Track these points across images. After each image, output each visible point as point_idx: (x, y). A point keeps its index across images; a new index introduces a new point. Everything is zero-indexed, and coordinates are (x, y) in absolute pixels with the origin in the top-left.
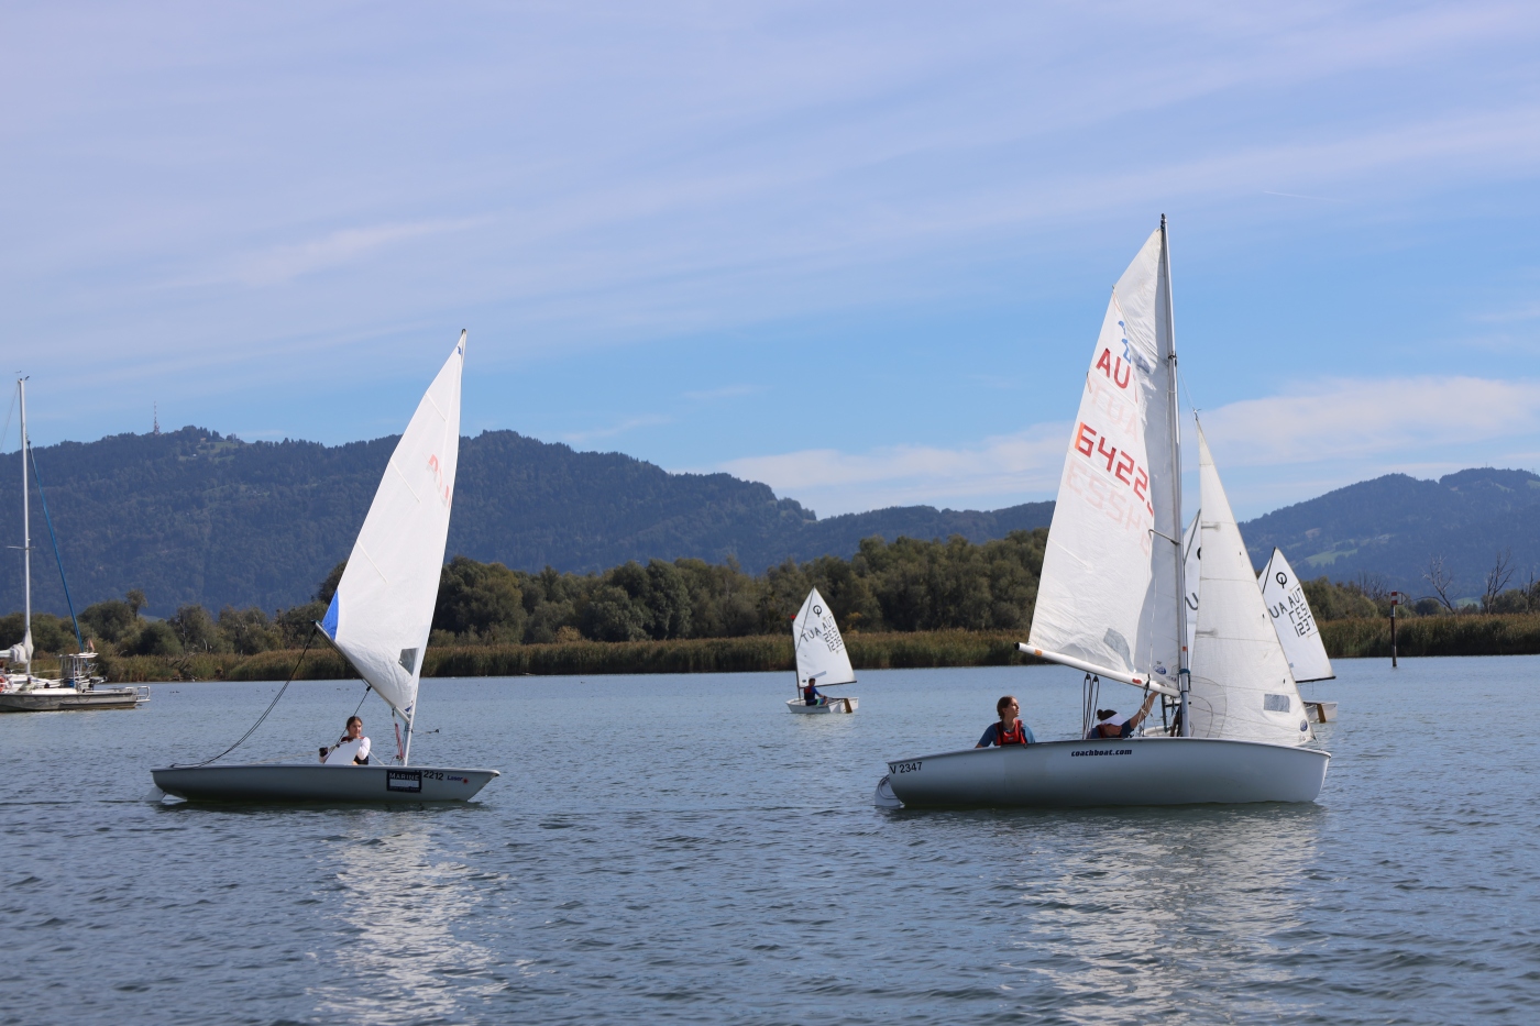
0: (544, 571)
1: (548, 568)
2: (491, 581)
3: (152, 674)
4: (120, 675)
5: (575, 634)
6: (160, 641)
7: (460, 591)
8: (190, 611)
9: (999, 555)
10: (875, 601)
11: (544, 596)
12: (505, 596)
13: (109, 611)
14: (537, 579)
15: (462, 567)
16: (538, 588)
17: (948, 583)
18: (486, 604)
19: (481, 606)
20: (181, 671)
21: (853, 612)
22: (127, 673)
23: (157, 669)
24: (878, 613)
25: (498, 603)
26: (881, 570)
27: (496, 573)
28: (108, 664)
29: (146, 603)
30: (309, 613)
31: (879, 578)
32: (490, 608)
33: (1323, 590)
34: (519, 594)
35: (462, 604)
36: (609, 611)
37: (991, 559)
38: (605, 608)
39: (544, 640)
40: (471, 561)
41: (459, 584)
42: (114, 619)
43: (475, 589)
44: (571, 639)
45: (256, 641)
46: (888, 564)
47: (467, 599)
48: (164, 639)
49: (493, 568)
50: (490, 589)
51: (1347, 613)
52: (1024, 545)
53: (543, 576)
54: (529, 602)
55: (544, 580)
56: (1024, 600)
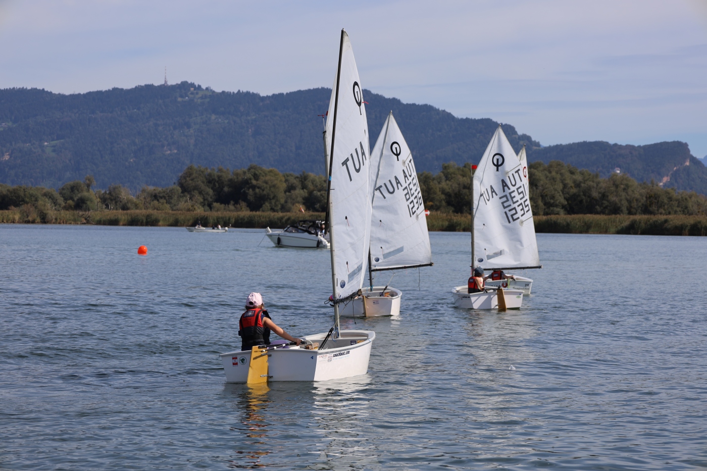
0: (301, 173)
1: (303, 173)
2: (267, 178)
3: (70, 220)
4: (52, 220)
6: (86, 203)
7: (251, 183)
8: (114, 189)
10: (443, 197)
11: (300, 186)
12: (274, 186)
13: (74, 186)
14: (297, 177)
15: (253, 170)
16: (296, 182)
18: (263, 190)
19: (261, 191)
20: (86, 219)
21: (429, 202)
22: (56, 219)
23: (72, 218)
24: (444, 203)
25: (270, 190)
26: (450, 181)
27: (271, 174)
28: (46, 214)
29: (94, 183)
30: (170, 191)
31: (447, 185)
32: (265, 192)
33: (686, 199)
34: (284, 186)
35: (251, 190)
36: (323, 197)
38: (321, 195)
39: (289, 211)
41: (250, 179)
42: (76, 191)
43: (258, 182)
44: (301, 211)
45: (129, 205)
46: (454, 177)
47: (254, 187)
48: (88, 203)
49: (271, 171)
50: (266, 182)
51: (699, 212)
53: (301, 176)
54: (291, 188)
55: (302, 179)
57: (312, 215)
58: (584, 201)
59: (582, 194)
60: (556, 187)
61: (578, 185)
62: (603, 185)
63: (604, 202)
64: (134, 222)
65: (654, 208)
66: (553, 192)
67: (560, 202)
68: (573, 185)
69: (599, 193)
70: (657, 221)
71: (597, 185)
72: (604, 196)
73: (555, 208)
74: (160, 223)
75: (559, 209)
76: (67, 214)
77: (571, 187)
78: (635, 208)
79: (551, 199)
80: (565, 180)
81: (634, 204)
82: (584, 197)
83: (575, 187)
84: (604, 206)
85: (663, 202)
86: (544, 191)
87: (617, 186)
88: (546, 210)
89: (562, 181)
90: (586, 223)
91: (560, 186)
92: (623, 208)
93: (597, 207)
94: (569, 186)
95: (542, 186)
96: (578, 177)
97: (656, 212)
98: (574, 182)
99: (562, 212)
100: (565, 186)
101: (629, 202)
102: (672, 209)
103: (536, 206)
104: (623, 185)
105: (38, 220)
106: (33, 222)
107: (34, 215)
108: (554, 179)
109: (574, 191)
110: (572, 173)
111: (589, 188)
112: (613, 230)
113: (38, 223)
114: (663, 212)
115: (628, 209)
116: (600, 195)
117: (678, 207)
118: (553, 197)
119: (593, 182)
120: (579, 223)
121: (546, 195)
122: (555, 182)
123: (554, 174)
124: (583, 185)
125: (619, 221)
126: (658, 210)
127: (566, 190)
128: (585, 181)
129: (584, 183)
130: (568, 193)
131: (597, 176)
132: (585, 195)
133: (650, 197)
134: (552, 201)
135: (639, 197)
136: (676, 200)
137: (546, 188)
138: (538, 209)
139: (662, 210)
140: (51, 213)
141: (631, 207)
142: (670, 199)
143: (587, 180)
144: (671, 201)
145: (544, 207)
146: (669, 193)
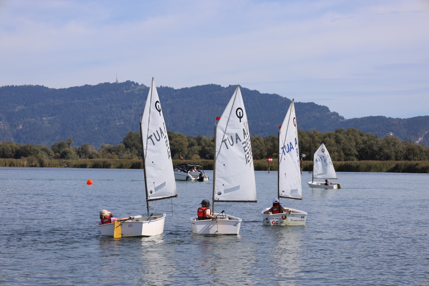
0: (198, 136)
1: (199, 136)
2: (177, 139)
3: (57, 165)
4: (47, 165)
5: (198, 157)
6: (67, 155)
8: (85, 146)
9: (328, 137)
11: (197, 144)
12: (181, 144)
13: (60, 144)
14: (195, 139)
16: (195, 141)
17: (306, 145)
18: (175, 146)
19: (173, 147)
20: (67, 164)
21: (275, 153)
22: (49, 164)
23: (59, 163)
25: (179, 146)
27: (179, 136)
28: (43, 161)
29: (73, 142)
30: (118, 147)
32: (175, 148)
34: (187, 144)
36: (211, 150)
37: (325, 137)
38: (210, 149)
39: (190, 158)
40: (172, 133)
42: (61, 147)
43: (171, 141)
45: (93, 156)
48: (69, 154)
49: (179, 135)
50: (177, 142)
52: (337, 133)
53: (198, 138)
54: (191, 145)
55: (198, 139)
56: (332, 151)
57: (203, 161)
58: (369, 152)
59: (367, 148)
60: (352, 144)
61: (365, 143)
62: (380, 143)
63: (381, 153)
64: (96, 166)
65: (411, 156)
66: (350, 147)
67: (354, 153)
68: (362, 143)
69: (378, 147)
70: (411, 164)
71: (377, 143)
72: (381, 149)
73: (351, 157)
74: (112, 167)
75: (353, 157)
76: (56, 161)
77: (361, 144)
78: (399, 157)
79: (348, 151)
80: (357, 139)
81: (399, 154)
82: (368, 150)
83: (363, 144)
84: (381, 155)
85: (416, 153)
86: (344, 147)
87: (389, 143)
88: (346, 158)
89: (356, 140)
90: (368, 166)
91: (355, 143)
92: (392, 156)
93: (377, 156)
94: (360, 143)
95: (343, 143)
96: (365, 138)
97: (413, 159)
98: (363, 141)
99: (355, 159)
100: (357, 143)
101: (396, 153)
102: (422, 157)
103: (339, 156)
104: (392, 142)
105: (38, 165)
106: (35, 166)
107: (36, 162)
108: (350, 139)
109: (363, 146)
110: (361, 135)
111: (372, 145)
112: (385, 169)
113: (38, 166)
114: (417, 159)
115: (395, 157)
116: (378, 149)
117: (426, 156)
118: (350, 150)
119: (374, 141)
120: (364, 166)
121: (346, 149)
122: (351, 141)
123: (350, 136)
124: (368, 142)
125: (389, 165)
126: (413, 158)
127: (358, 146)
128: (369, 140)
129: (369, 142)
130: (359, 148)
131: (376, 137)
132: (369, 149)
133: (409, 150)
134: (349, 152)
135: (402, 150)
136: (425, 152)
137: (346, 145)
138: (341, 157)
139: (416, 158)
140: (46, 161)
141: (397, 156)
142: (421, 151)
143: (370, 140)
144: (422, 152)
145: (344, 156)
146: (420, 148)
